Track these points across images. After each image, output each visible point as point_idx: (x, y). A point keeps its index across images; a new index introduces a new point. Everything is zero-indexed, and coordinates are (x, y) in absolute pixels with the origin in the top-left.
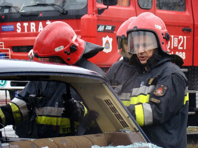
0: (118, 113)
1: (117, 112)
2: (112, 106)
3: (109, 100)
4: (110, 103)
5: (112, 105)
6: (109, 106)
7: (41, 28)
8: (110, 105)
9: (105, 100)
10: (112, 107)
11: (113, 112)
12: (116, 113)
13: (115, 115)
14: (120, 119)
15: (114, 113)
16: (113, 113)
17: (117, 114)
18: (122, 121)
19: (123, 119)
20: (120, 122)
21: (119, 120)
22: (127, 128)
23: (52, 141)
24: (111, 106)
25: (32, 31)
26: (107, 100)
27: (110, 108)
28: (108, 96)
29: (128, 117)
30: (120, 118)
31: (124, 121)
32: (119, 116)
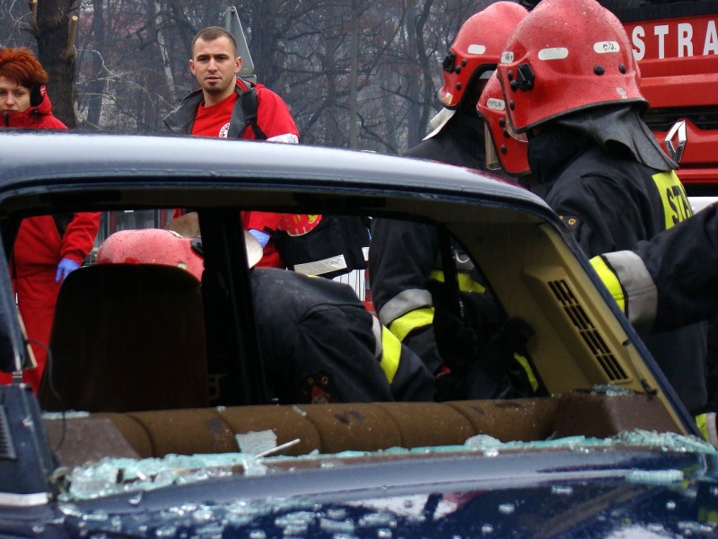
0: (593, 327)
1: (589, 326)
2: (574, 304)
3: (563, 282)
4: (566, 291)
5: (573, 301)
6: (564, 304)
7: (711, 41)
8: (567, 299)
9: (550, 284)
10: (573, 308)
11: (576, 324)
12: (586, 327)
13: (582, 334)
14: (599, 351)
15: (580, 328)
16: (576, 329)
17: (589, 333)
18: (605, 358)
19: (608, 351)
20: (599, 358)
21: (595, 353)
22: (622, 380)
23: (304, 414)
24: (570, 303)
25: (681, 54)
26: (557, 283)
27: (566, 309)
28: (561, 269)
29: (625, 344)
30: (598, 347)
31: (612, 357)
32: (595, 340)
